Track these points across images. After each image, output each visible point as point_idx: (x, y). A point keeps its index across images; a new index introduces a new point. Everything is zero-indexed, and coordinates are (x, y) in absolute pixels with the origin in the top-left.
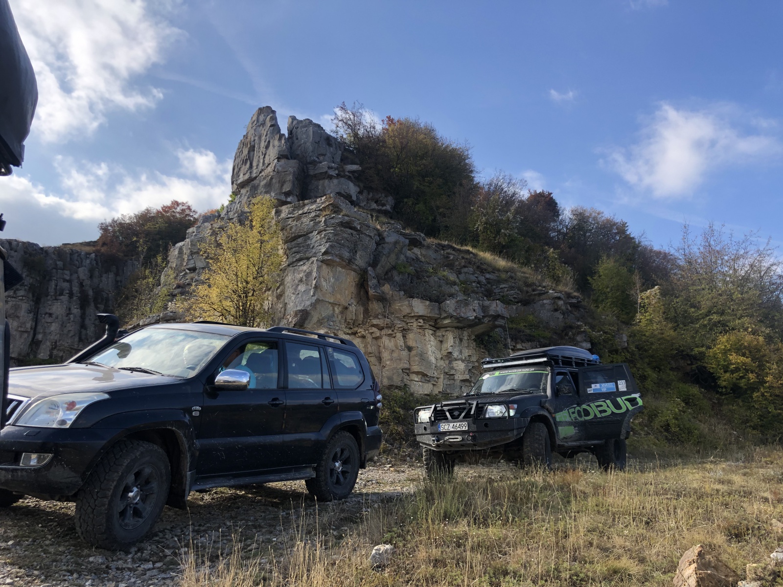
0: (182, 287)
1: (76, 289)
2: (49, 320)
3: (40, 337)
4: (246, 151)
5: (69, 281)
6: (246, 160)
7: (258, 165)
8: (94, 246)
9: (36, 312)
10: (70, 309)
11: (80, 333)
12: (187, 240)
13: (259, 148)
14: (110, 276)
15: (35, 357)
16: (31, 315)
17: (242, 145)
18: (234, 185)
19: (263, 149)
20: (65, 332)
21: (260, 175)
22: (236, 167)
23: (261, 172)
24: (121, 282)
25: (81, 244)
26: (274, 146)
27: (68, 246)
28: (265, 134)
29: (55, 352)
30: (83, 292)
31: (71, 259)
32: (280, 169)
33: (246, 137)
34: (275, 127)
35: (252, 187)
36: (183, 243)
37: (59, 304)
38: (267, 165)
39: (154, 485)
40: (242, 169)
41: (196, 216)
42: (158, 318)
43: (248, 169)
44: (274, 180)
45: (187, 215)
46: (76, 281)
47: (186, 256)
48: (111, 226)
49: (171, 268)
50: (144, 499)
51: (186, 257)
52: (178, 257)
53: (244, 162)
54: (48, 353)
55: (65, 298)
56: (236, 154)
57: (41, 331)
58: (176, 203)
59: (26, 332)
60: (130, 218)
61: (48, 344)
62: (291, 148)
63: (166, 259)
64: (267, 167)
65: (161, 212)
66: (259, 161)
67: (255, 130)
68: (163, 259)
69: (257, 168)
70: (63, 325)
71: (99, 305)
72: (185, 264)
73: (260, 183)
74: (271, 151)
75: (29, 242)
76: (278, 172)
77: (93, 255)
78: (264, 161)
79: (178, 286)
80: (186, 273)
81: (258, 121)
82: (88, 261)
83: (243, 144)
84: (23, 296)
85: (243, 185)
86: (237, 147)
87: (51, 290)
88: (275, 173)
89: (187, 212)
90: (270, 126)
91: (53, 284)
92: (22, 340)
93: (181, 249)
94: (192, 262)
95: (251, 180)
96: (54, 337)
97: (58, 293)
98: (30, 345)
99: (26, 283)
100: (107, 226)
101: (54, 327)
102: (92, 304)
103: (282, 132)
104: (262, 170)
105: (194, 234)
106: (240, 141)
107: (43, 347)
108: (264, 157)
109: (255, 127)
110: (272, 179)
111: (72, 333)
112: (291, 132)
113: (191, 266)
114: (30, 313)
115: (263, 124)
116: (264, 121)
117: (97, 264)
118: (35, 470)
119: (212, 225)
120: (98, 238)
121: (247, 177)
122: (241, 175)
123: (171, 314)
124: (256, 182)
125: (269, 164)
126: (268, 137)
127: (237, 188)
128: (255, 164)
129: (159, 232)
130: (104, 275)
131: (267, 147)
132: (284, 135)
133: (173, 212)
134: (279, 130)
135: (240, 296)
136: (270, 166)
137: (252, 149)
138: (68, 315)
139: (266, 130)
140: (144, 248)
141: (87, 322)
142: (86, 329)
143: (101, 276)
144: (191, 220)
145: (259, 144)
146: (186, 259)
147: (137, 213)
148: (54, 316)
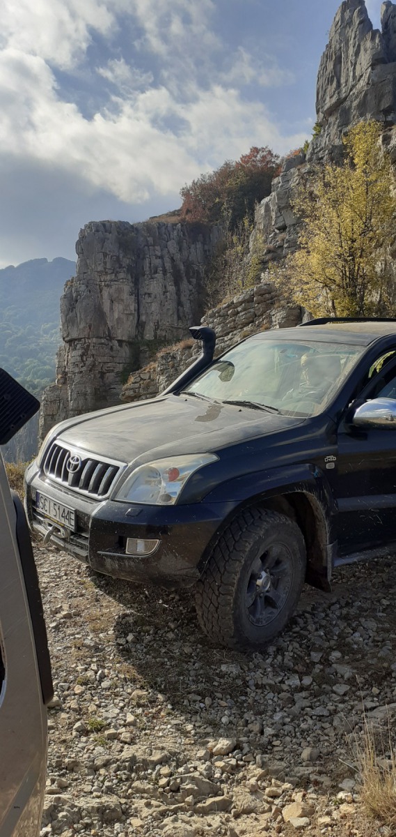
0: (273, 252)
1: (168, 265)
2: (149, 300)
3: (143, 318)
4: (330, 66)
5: (161, 257)
6: (332, 77)
7: (347, 81)
8: (179, 215)
9: (137, 294)
10: (165, 287)
11: (178, 310)
12: (273, 194)
13: (347, 57)
14: (197, 246)
15: (142, 338)
16: (133, 297)
17: (325, 59)
18: (320, 113)
19: (351, 58)
20: (165, 310)
21: (351, 93)
22: (320, 89)
23: (351, 90)
24: (209, 251)
25: (167, 215)
26: (366, 50)
27: (155, 219)
28: (353, 36)
29: (158, 332)
30: (174, 266)
31: (159, 233)
32: (376, 79)
33: (329, 46)
34: (366, 23)
35: (342, 111)
36: (269, 198)
37: (155, 282)
38: (358, 77)
39: (286, 565)
40: (328, 90)
41: (278, 162)
42: (252, 293)
43: (336, 89)
44: (369, 97)
45: (268, 162)
46: (167, 256)
47: (274, 213)
48: (192, 189)
49: (259, 229)
50: (275, 585)
51: (273, 215)
52: (266, 216)
53: (330, 81)
54: (153, 333)
55: (159, 275)
56: (319, 72)
57: (144, 312)
58: (255, 150)
59: (131, 314)
60: (210, 177)
61: (152, 324)
62: (388, 47)
63: (253, 221)
64: (359, 81)
65: (241, 165)
66: (348, 75)
67: (340, 34)
68: (250, 222)
69: (346, 85)
70: (162, 305)
71: (191, 280)
72: (273, 223)
73: (351, 104)
74: (363, 57)
75: (120, 222)
76: (373, 85)
77: (179, 225)
78: (354, 73)
79: (269, 251)
80: (276, 234)
81: (342, 22)
82: (175, 232)
83: (327, 57)
84: (123, 279)
85: (330, 112)
86: (319, 64)
87: (147, 269)
88: (370, 86)
89: (269, 158)
90: (359, 24)
91: (147, 261)
92: (129, 323)
93: (267, 205)
94: (281, 219)
95: (340, 102)
96: (156, 317)
97: (153, 271)
98: (137, 327)
99: (123, 265)
100: (188, 191)
101: (154, 307)
102: (185, 279)
103: (374, 28)
104: (353, 86)
105: (280, 185)
106: (322, 54)
107: (147, 328)
108: (354, 68)
109: (339, 30)
110: (366, 95)
111: (171, 312)
112: (385, 24)
113: (280, 224)
114: (132, 295)
115: (350, 23)
116: (351, 18)
117: (184, 235)
118: (143, 560)
119: (299, 170)
120: (181, 205)
121: (334, 100)
122: (328, 98)
123: (265, 287)
124: (347, 104)
125: (362, 76)
126: (356, 39)
127: (324, 117)
128: (343, 80)
129: (242, 188)
130: (193, 246)
131: (357, 54)
132: (378, 30)
133: (253, 160)
134: (371, 25)
135: (346, 261)
136: (363, 78)
137: (338, 61)
138: (165, 293)
139: (355, 30)
140: (229, 212)
141: (183, 299)
142: (182, 306)
143: (190, 248)
144: (273, 167)
145: (347, 51)
146: (274, 217)
147: (216, 170)
148: (153, 296)
